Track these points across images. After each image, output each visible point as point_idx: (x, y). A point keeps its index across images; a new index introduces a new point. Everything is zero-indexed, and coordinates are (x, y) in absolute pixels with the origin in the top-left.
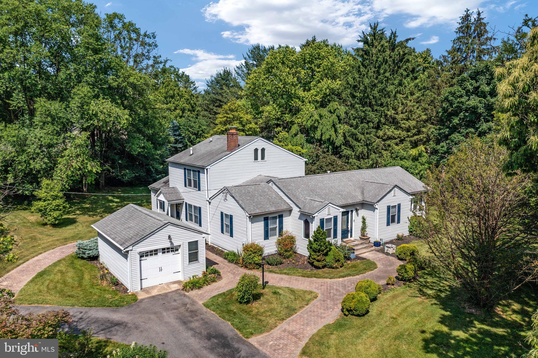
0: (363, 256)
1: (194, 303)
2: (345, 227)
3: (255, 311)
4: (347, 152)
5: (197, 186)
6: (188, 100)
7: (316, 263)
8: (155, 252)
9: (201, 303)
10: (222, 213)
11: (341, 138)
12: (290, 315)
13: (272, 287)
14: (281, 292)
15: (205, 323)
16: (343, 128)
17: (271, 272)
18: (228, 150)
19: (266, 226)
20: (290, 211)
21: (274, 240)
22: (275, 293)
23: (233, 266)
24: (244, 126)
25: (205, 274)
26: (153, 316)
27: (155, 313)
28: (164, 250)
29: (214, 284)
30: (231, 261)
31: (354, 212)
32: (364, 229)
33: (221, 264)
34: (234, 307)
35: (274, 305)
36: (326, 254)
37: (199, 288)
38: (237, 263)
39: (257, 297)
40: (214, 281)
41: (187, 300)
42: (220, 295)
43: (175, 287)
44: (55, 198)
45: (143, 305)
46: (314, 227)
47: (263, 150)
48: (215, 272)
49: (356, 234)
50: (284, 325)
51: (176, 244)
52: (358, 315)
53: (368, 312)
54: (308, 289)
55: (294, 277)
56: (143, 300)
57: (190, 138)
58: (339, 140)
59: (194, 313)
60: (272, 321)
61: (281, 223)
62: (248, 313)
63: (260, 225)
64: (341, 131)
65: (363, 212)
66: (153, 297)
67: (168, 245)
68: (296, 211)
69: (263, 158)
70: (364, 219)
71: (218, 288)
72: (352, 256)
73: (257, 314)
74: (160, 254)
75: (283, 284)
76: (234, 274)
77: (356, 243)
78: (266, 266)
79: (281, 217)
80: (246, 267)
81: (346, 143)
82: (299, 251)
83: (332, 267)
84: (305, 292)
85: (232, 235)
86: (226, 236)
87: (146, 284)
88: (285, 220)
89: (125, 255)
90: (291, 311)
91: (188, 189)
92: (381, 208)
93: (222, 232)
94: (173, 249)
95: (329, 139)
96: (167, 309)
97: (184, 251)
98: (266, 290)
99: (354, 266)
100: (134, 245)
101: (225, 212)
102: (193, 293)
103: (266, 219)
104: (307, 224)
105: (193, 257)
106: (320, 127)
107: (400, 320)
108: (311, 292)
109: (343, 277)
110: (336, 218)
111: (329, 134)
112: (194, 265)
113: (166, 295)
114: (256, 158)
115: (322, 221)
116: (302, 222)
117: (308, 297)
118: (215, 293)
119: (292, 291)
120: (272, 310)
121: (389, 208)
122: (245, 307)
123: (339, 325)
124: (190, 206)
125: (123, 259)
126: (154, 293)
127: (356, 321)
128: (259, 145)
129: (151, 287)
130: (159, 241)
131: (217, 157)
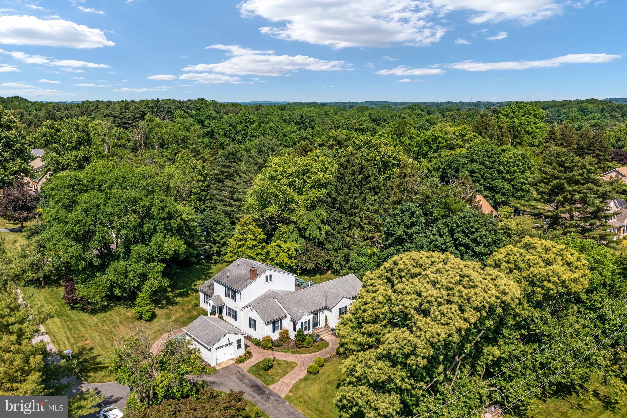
0: (324, 338)
1: (242, 371)
2: (316, 321)
3: (270, 374)
4: (328, 246)
5: (234, 298)
6: (200, 171)
7: (298, 346)
8: (222, 347)
9: (246, 370)
10: (250, 318)
11: (323, 235)
12: (285, 375)
13: (278, 360)
14: (281, 363)
15: (250, 380)
16: (326, 228)
17: (276, 351)
18: (251, 279)
19: (274, 326)
20: (286, 317)
21: (278, 332)
22: (279, 364)
23: (257, 347)
24: (256, 237)
25: (245, 355)
26: (227, 378)
27: (227, 377)
28: (226, 346)
29: (250, 360)
30: (256, 345)
31: (321, 313)
32: (326, 321)
33: (251, 347)
34: (261, 372)
35: (278, 371)
36: (304, 341)
37: (243, 362)
38: (259, 346)
39: (271, 367)
40: (249, 358)
41: (239, 369)
42: (254, 366)
43: (232, 362)
44: (147, 305)
45: (220, 373)
46: (298, 327)
47: (271, 276)
48: (249, 353)
49: (322, 323)
50: (282, 380)
51: (231, 342)
52: (314, 374)
53: (318, 372)
54: (294, 361)
55: (288, 354)
56: (219, 370)
57: (212, 227)
58: (323, 237)
59: (244, 376)
60: (277, 378)
61: (281, 323)
62: (268, 375)
63: (271, 326)
64: (324, 230)
65: (326, 312)
66: (223, 368)
67: (228, 343)
68: (289, 317)
69: (270, 280)
70: (326, 316)
71: (252, 362)
72: (318, 339)
73: (271, 375)
74: (224, 347)
75: (283, 359)
76: (258, 353)
77: (321, 330)
78: (274, 348)
79: (281, 320)
80: (264, 348)
81: (327, 239)
82: (291, 337)
83: (306, 347)
84: (292, 362)
85: (255, 330)
86: (252, 330)
87: (218, 362)
88: (283, 321)
89: (210, 350)
90: (286, 373)
91: (228, 298)
92: (336, 310)
93: (250, 327)
94: (230, 344)
95: (315, 238)
96: (232, 375)
97: (235, 344)
98: (275, 362)
99: (318, 346)
100: (213, 345)
101: (251, 317)
102: (241, 365)
103: (274, 323)
104: (295, 324)
105: (239, 347)
106: (309, 228)
107: (331, 375)
108: (295, 363)
109: (311, 353)
110: (309, 321)
111: (315, 233)
112: (240, 350)
113: (228, 367)
114: (267, 281)
115: (302, 324)
116: (292, 323)
117: (294, 365)
118: (251, 365)
119: (286, 362)
120: (277, 373)
121: (340, 309)
122: (266, 372)
123: (305, 379)
124: (229, 308)
125: (209, 352)
126: (223, 366)
127: (313, 377)
128: (268, 273)
129: (221, 363)
130: (224, 341)
131: (245, 284)
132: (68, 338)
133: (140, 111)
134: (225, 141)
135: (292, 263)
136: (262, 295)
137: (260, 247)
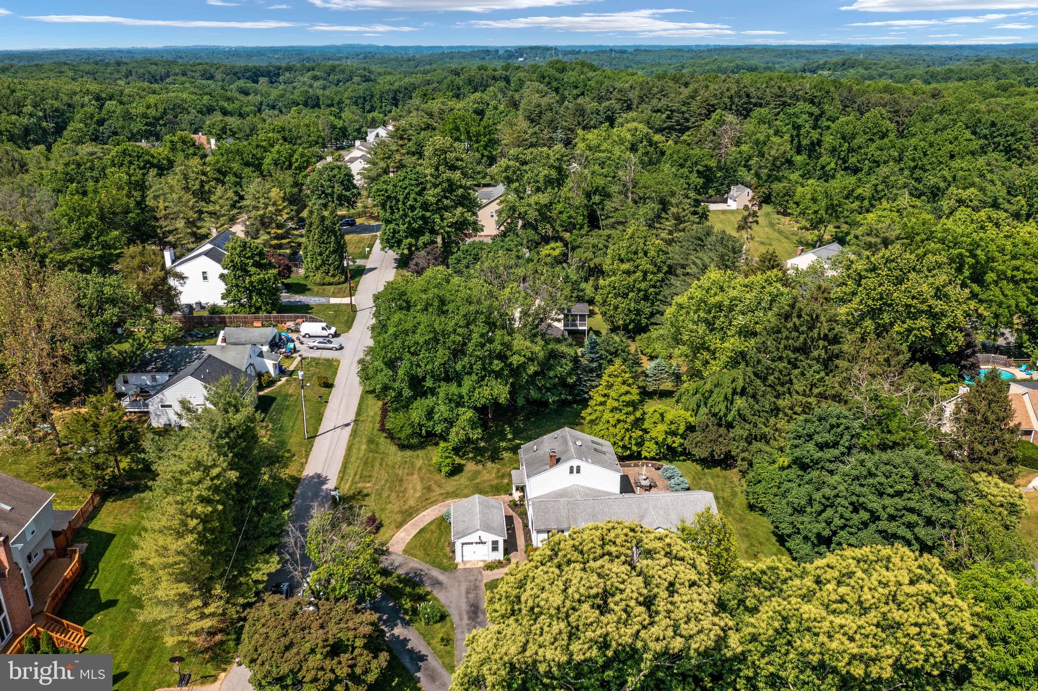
1: (481, 580)
4: (737, 431)
9: (485, 581)
11: (734, 413)
15: (476, 596)
23: (524, 556)
27: (459, 582)
28: (476, 543)
33: (519, 553)
37: (492, 569)
40: (502, 567)
41: (479, 577)
43: (481, 564)
44: (447, 457)
45: (457, 574)
47: (578, 467)
48: (508, 560)
51: (483, 540)
56: (461, 569)
58: (731, 415)
59: (476, 588)
64: (736, 405)
66: (465, 569)
67: (479, 541)
69: (578, 472)
71: (500, 574)
74: (473, 544)
87: (463, 560)
94: (482, 543)
96: (465, 581)
97: (489, 545)
102: (488, 572)
105: (495, 549)
112: (495, 553)
113: (473, 569)
114: (571, 473)
126: (468, 566)
128: (575, 463)
129: (469, 562)
130: (474, 538)
131: (539, 470)
132: (355, 475)
133: (708, 105)
134: (829, 164)
135: (674, 442)
136: (560, 490)
137: (624, 412)
